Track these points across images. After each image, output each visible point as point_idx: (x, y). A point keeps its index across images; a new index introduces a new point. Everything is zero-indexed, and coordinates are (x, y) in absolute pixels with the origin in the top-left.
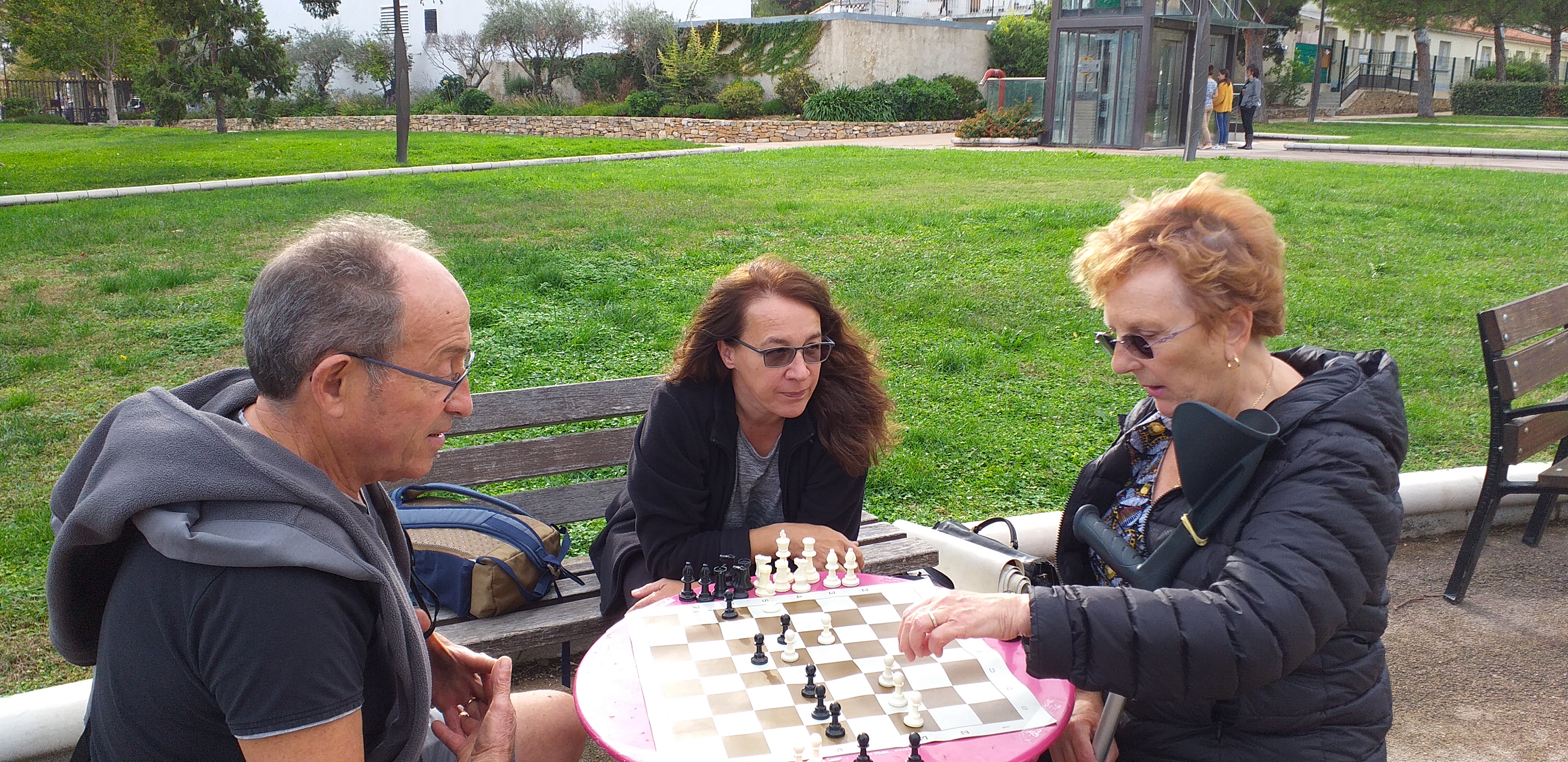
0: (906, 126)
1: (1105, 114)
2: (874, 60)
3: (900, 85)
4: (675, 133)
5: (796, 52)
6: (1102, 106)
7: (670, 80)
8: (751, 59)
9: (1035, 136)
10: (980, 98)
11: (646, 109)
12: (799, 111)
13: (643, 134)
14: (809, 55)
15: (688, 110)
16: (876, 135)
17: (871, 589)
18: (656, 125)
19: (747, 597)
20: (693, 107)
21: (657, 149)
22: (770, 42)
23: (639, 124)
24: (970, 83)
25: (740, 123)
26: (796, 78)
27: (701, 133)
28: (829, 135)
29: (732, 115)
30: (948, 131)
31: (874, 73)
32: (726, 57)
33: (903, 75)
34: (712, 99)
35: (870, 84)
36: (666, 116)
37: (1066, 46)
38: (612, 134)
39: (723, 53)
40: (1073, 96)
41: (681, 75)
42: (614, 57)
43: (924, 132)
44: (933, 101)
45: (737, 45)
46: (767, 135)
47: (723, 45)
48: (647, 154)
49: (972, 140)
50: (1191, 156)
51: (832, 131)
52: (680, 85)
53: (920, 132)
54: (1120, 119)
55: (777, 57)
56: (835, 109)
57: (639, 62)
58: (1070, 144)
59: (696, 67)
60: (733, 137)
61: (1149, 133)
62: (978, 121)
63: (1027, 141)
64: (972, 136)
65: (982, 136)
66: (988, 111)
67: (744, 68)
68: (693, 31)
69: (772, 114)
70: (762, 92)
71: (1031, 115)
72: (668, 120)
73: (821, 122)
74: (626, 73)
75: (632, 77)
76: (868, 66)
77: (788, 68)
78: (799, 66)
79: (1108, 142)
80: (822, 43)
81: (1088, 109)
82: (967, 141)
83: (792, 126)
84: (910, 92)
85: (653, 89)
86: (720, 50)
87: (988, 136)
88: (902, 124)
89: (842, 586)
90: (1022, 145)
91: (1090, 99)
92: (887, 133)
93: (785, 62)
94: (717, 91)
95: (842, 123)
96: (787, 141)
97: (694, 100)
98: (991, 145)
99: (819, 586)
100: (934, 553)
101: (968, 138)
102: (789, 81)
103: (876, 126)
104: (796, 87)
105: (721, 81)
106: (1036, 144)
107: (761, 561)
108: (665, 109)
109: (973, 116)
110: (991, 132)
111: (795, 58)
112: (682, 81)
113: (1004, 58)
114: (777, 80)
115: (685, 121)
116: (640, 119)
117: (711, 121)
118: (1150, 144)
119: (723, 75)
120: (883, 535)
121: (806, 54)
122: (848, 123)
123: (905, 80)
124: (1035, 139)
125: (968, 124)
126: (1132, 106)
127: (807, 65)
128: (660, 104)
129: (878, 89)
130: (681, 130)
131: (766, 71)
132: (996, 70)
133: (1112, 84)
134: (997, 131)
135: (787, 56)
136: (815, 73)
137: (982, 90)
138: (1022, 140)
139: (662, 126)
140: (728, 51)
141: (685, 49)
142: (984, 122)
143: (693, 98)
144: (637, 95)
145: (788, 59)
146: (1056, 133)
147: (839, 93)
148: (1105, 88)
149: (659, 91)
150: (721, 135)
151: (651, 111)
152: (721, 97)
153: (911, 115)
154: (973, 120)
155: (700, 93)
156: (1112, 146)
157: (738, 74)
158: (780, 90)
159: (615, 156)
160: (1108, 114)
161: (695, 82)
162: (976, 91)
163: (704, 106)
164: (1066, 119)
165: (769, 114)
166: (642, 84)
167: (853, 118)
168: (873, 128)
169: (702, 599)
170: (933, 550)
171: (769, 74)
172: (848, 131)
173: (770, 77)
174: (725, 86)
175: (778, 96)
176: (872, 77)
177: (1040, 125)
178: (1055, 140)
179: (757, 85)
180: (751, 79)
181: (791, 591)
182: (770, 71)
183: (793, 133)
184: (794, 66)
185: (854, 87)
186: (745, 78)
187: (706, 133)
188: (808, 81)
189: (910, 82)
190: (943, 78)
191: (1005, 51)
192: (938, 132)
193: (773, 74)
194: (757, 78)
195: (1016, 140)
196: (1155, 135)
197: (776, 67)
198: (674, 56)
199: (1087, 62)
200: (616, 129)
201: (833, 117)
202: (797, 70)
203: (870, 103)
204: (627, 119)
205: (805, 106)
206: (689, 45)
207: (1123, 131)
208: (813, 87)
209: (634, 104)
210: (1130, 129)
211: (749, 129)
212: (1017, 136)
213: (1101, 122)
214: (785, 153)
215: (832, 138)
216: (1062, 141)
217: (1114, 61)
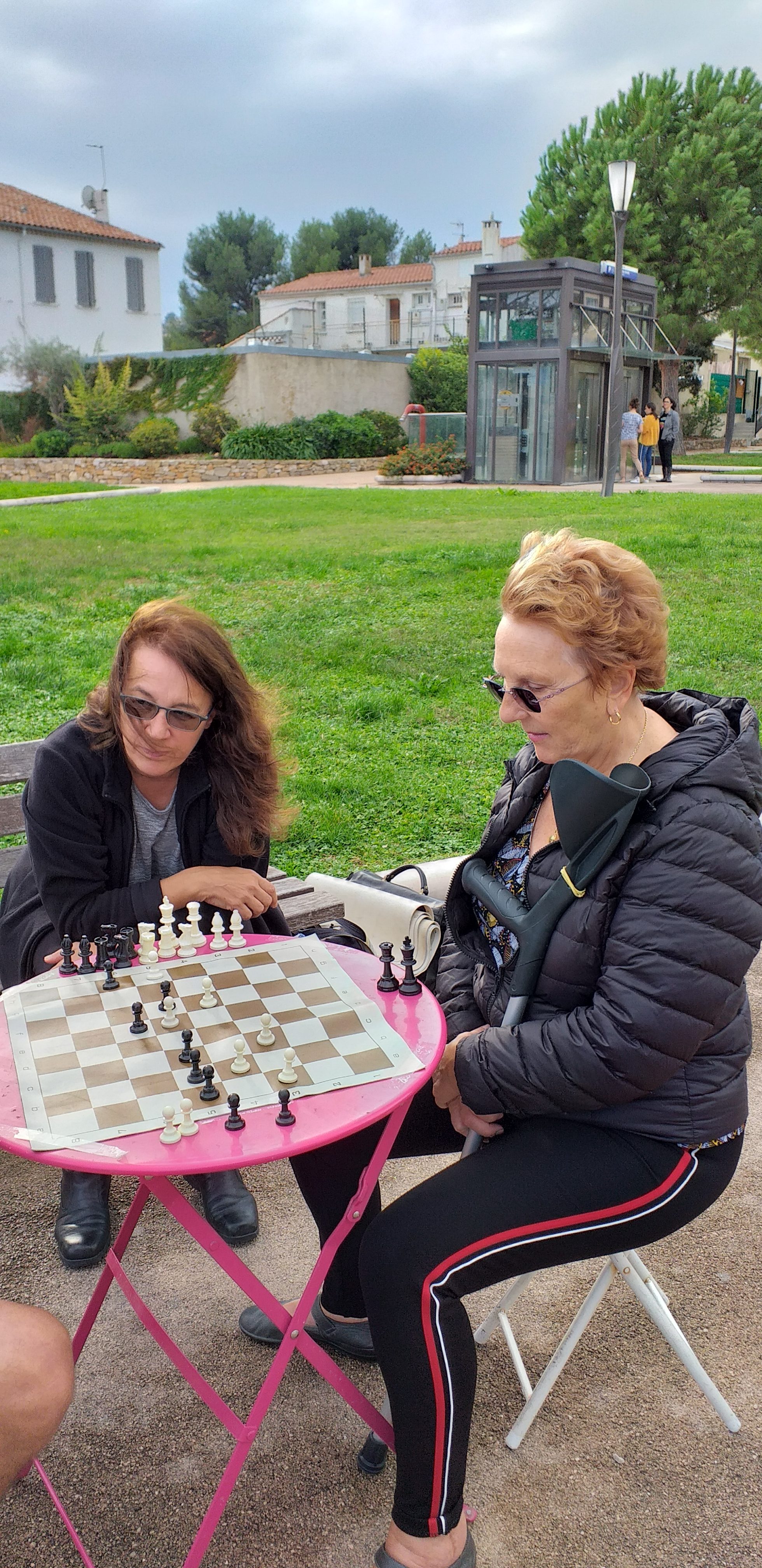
0: (329, 464)
1: (526, 450)
2: (293, 395)
3: (321, 422)
4: (87, 475)
5: (211, 387)
6: (523, 441)
7: (77, 419)
8: (164, 395)
9: (459, 473)
10: (403, 435)
11: (55, 450)
12: (217, 449)
13: (52, 477)
14: (224, 391)
15: (100, 451)
16: (299, 474)
17: (259, 949)
18: (66, 467)
19: (131, 966)
20: (106, 447)
21: (67, 492)
22: (182, 377)
23: (47, 466)
24: (391, 419)
25: (154, 463)
26: (213, 414)
27: (115, 474)
28: (251, 474)
29: (146, 455)
30: (372, 469)
31: (294, 409)
32: (137, 394)
33: (323, 411)
34: (124, 438)
35: (290, 420)
36: (76, 456)
37: (484, 381)
38: (18, 478)
39: (133, 389)
40: (495, 432)
41: (90, 414)
42: (17, 396)
43: (348, 470)
44: (355, 438)
45: (147, 381)
46: (185, 475)
47: (134, 381)
48: (55, 497)
49: (395, 478)
50: (608, 491)
51: (253, 470)
52: (89, 424)
53: (344, 470)
54: (540, 456)
55: (191, 393)
56: (254, 447)
57: (45, 401)
58: (493, 481)
59: (106, 405)
60: (149, 478)
61: (569, 468)
62: (401, 459)
63: (451, 478)
64: (395, 474)
65: (405, 474)
66: (412, 448)
67: (157, 405)
68: (101, 367)
69: (189, 453)
70: (177, 430)
71: (454, 451)
72: (78, 461)
73: (240, 461)
74: (31, 412)
75: (38, 415)
76: (287, 402)
77: (203, 404)
78: (214, 402)
79: (530, 478)
80: (238, 378)
81: (508, 445)
82: (390, 479)
83: (210, 465)
84: (332, 429)
85: (62, 429)
86: (131, 385)
87: (412, 474)
88: (325, 462)
89: (229, 948)
90: (446, 482)
91: (511, 434)
92: (309, 472)
93: (200, 398)
94: (129, 429)
95: (263, 461)
96: (206, 480)
97: (105, 439)
98: (415, 483)
99: (205, 950)
100: (339, 905)
101: (392, 475)
102: (204, 418)
103: (298, 464)
104: (213, 424)
105: (134, 419)
106: (460, 482)
107: (145, 929)
108: (75, 449)
109: (395, 453)
110: (415, 470)
111: (210, 394)
112: (91, 420)
113: (424, 392)
114: (192, 417)
115: (97, 461)
116: (48, 460)
117: (125, 460)
118: (571, 479)
119: (134, 413)
120: (290, 891)
121: (221, 390)
122: (269, 461)
123: (325, 416)
124: (458, 477)
125: (390, 461)
126: (551, 441)
127: (223, 401)
128: (69, 445)
129: (297, 426)
130: (94, 472)
131: (180, 407)
132: (417, 406)
133: (531, 417)
134: (420, 469)
135: (202, 392)
136: (232, 409)
137: (404, 426)
138: (445, 478)
139: (73, 468)
140: (140, 387)
141: (93, 385)
142: (407, 459)
143: (104, 437)
144: (44, 435)
145: (203, 395)
146: (479, 469)
147: (258, 430)
148: (524, 425)
149: (68, 430)
150: (135, 475)
151: (60, 452)
152: (134, 435)
153: (333, 452)
154: (395, 457)
155: (112, 432)
156: (535, 482)
157: (150, 411)
158: (196, 429)
159: (21, 501)
160: (529, 450)
161: (104, 421)
162: (398, 427)
163: (116, 445)
164: (488, 455)
165: (186, 453)
166: (49, 424)
167: (274, 456)
168: (295, 467)
169: (83, 971)
170: (339, 902)
171: (183, 410)
172: (270, 470)
173: (184, 413)
174: (137, 424)
175: (194, 434)
176: (291, 413)
177: (462, 461)
178: (478, 476)
179: (171, 422)
180: (165, 416)
181: (177, 957)
182: (185, 407)
183: (212, 472)
184: (209, 401)
185: (274, 424)
186: (159, 416)
187: (119, 474)
188: (225, 419)
189: (331, 418)
190: (364, 414)
191: (424, 386)
192: (362, 470)
193: (189, 410)
194: (171, 415)
195: (440, 477)
196: (575, 470)
197: (191, 404)
198: (81, 392)
199: (507, 396)
200: (23, 472)
201: (254, 456)
202: (212, 406)
203: (291, 440)
204: (35, 460)
205: (224, 443)
206: (97, 381)
207: (544, 466)
208: (231, 424)
209: (41, 444)
210: (551, 464)
211: (166, 469)
212: (441, 473)
213: (523, 457)
214: (203, 495)
215: (253, 478)
216: (486, 478)
217: (532, 395)
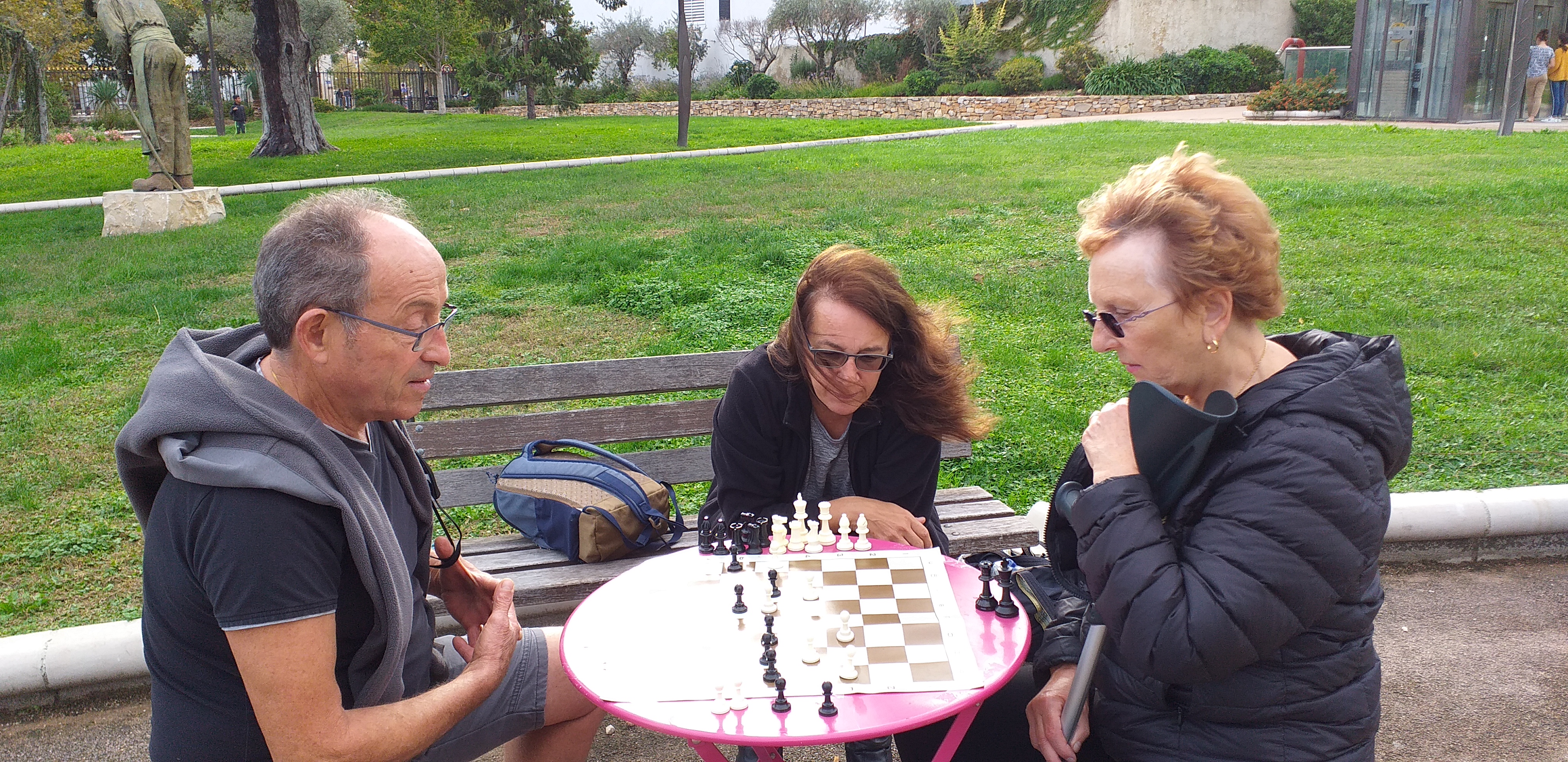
0: (1197, 99)
1: (1418, 85)
2: (1164, 31)
3: (1192, 57)
4: (951, 112)
5: (1081, 25)
6: (1416, 76)
7: (948, 59)
8: (1033, 34)
9: (1338, 109)
10: (1281, 69)
11: (924, 89)
12: (1080, 85)
13: (919, 114)
14: (1094, 28)
15: (965, 89)
16: (1163, 109)
18: (932, 104)
20: (971, 85)
21: (926, 128)
22: (1053, 16)
23: (915, 104)
24: (1269, 53)
25: (1016, 100)
26: (1080, 51)
27: (977, 111)
28: (1112, 110)
29: (1009, 92)
30: (1243, 104)
31: (1165, 44)
32: (1007, 33)
33: (1196, 46)
34: (990, 76)
35: (1159, 55)
36: (943, 94)
37: (1375, 12)
38: (888, 115)
39: (1004, 28)
40: (1383, 66)
41: (960, 53)
42: (895, 38)
43: (1217, 105)
44: (1227, 73)
45: (1019, 20)
46: (1045, 111)
47: (1005, 22)
48: (915, 134)
49: (1266, 113)
50: (1507, 129)
51: (1115, 105)
52: (959, 63)
53: (1212, 104)
54: (1435, 90)
55: (1060, 31)
56: (1118, 83)
57: (919, 41)
58: (1377, 118)
59: (977, 44)
60: (1010, 113)
61: (1469, 105)
62: (1273, 94)
63: (1328, 114)
64: (1265, 109)
65: (1277, 109)
66: (1286, 82)
67: (1025, 44)
68: (975, 8)
69: (1052, 89)
70: (1043, 68)
71: (1334, 87)
72: (944, 99)
73: (1103, 97)
74: (906, 53)
75: (912, 56)
76: (1158, 38)
77: (1071, 42)
78: (1082, 39)
79: (1421, 115)
80: (1108, 15)
81: (1398, 79)
82: (1260, 114)
83: (1072, 101)
84: (1202, 64)
85: (932, 68)
86: (1002, 26)
87: (1284, 109)
88: (1192, 97)
90: (1322, 118)
91: (1401, 68)
92: (1174, 107)
93: (1069, 36)
94: (996, 67)
95: (1126, 96)
96: (1066, 116)
97: (972, 77)
98: (1287, 118)
101: (1262, 111)
102: (1071, 55)
103: (1163, 99)
104: (1079, 61)
105: (1002, 57)
106: (1338, 118)
108: (942, 88)
109: (1268, 88)
110: (1286, 105)
111: (1080, 31)
112: (961, 60)
113: (1310, 25)
114: (1059, 55)
115: (961, 99)
116: (917, 98)
117: (988, 98)
118: (1470, 116)
119: (1003, 51)
121: (1091, 27)
122: (1132, 96)
123: (1197, 52)
124: (1337, 112)
125: (1261, 96)
126: (1448, 76)
127: (1092, 39)
128: (938, 83)
129: (1167, 61)
130: (957, 109)
131: (1048, 45)
132: (1296, 39)
133: (1426, 51)
134: (1294, 104)
135: (1071, 30)
136: (1099, 46)
137: (1282, 59)
138: (1322, 113)
139: (938, 105)
140: (1010, 27)
141: (966, 27)
142: (1278, 94)
143: (972, 75)
144: (915, 74)
145: (1072, 33)
146: (1361, 105)
147: (1124, 66)
148: (1418, 59)
149: (938, 69)
150: (996, 112)
151: (928, 90)
152: (999, 74)
153: (1202, 86)
154: (1267, 92)
155: (979, 71)
156: (1425, 119)
157: (1019, 49)
158: (1062, 65)
159: (883, 137)
160: (1421, 85)
161: (975, 59)
162: (1276, 62)
163: (981, 83)
164: (1374, 90)
165: (1049, 90)
166: (921, 63)
167: (1138, 91)
168: (1160, 102)
171: (1052, 48)
172: (1132, 105)
173: (1052, 51)
174: (1004, 62)
175: (1059, 71)
176: (1161, 49)
177: (1342, 96)
178: (1361, 112)
179: (1038, 60)
180: (1033, 54)
182: (1053, 45)
183: (1072, 108)
184: (1077, 39)
185: (1142, 60)
186: (1027, 54)
187: (982, 111)
188: (1092, 56)
189: (1203, 53)
190: (1240, 48)
191: (1310, 18)
192: (1231, 105)
193: (1056, 48)
194: (1039, 53)
195: (1315, 113)
196: (1477, 107)
197: (1059, 42)
198: (954, 34)
199: (1399, 28)
200: (893, 110)
201: (1117, 91)
202: (1081, 44)
203: (1158, 75)
204: (904, 99)
205: (1087, 79)
206: (970, 23)
207: (1439, 103)
208: (1097, 60)
209: (911, 83)
210: (1446, 101)
211: (1027, 105)
212: (1316, 109)
213: (1414, 94)
214: (1053, 130)
215: (1114, 113)
216: (1368, 114)
217: (1430, 25)
